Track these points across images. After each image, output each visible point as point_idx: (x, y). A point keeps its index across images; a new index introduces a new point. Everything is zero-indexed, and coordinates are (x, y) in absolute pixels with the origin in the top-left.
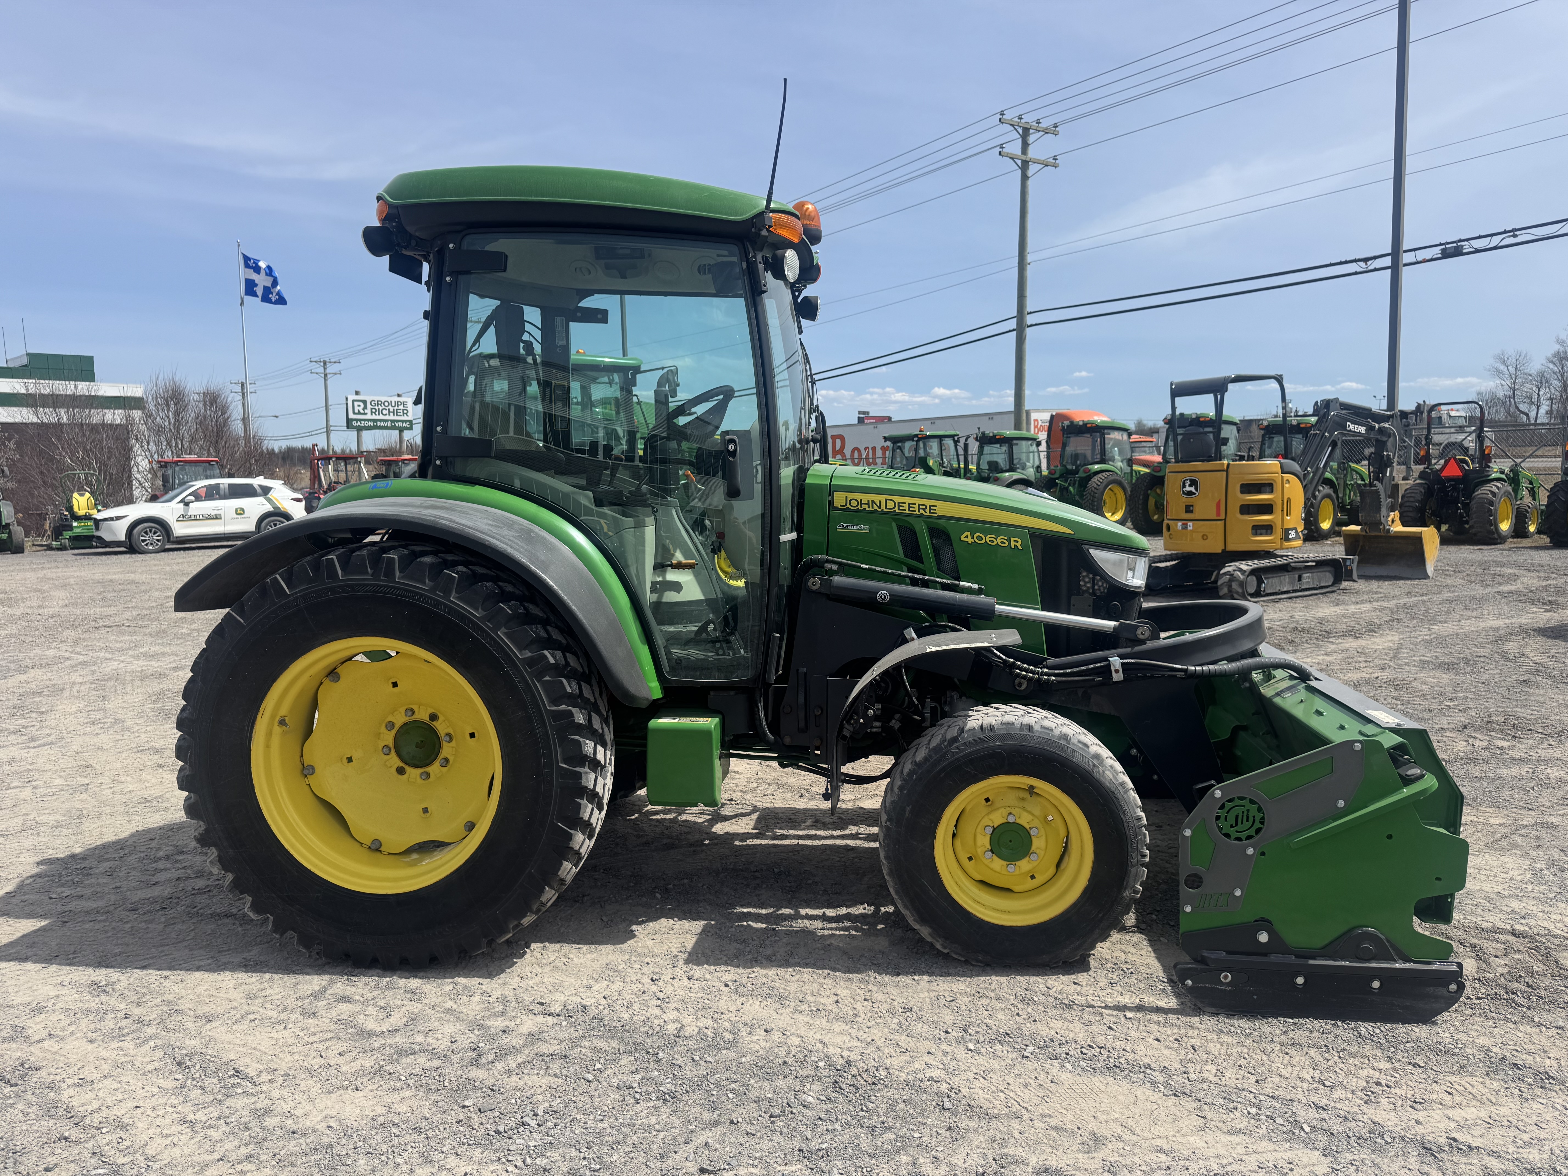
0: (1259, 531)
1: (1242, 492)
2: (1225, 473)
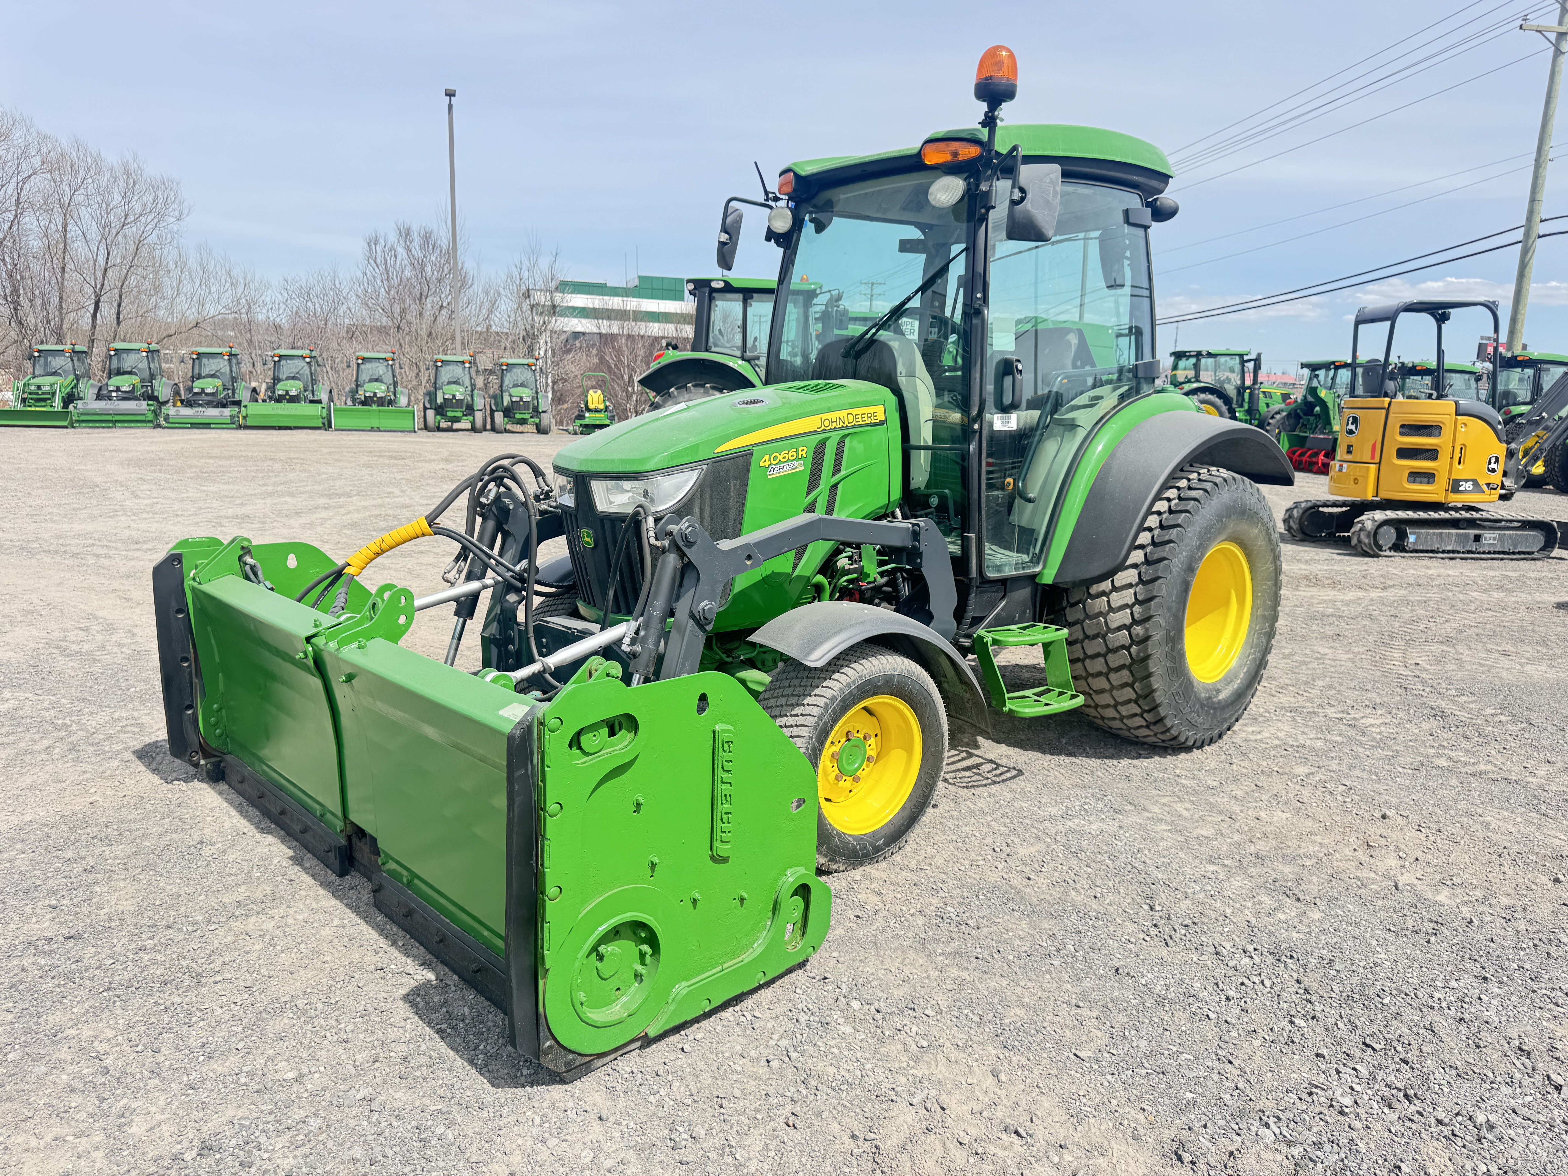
0: (1418, 479)
1: (1401, 434)
2: (1384, 412)
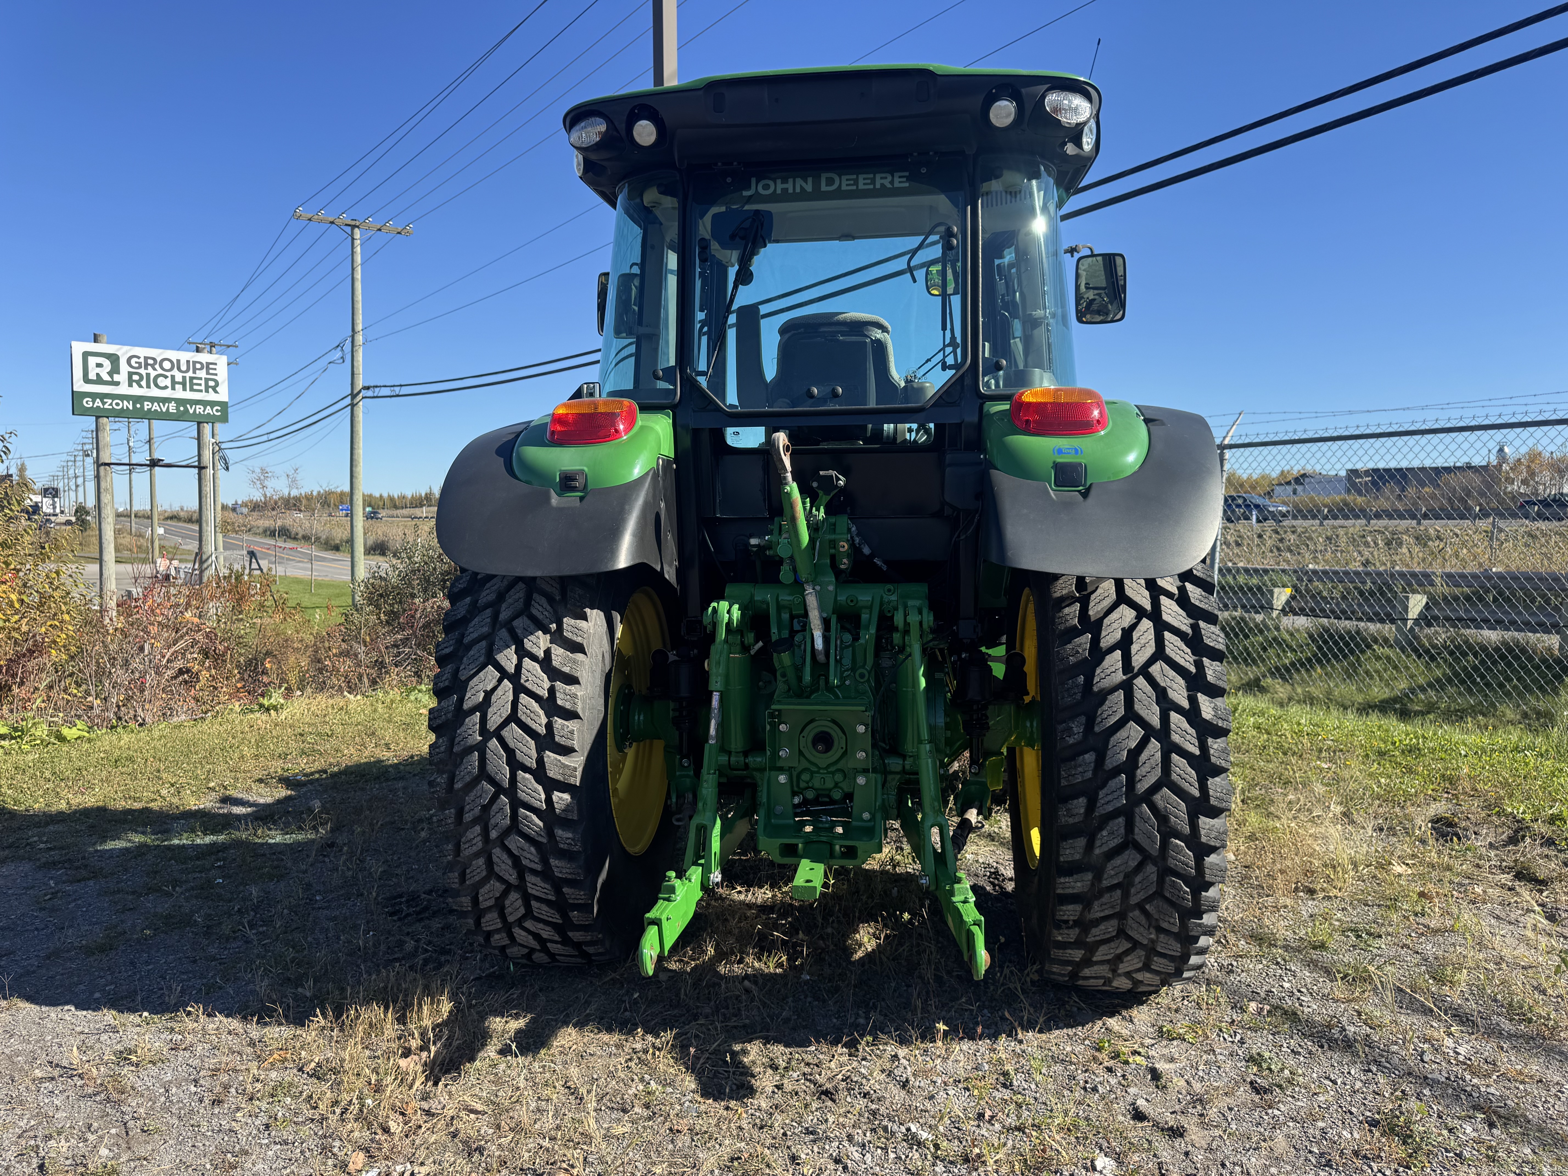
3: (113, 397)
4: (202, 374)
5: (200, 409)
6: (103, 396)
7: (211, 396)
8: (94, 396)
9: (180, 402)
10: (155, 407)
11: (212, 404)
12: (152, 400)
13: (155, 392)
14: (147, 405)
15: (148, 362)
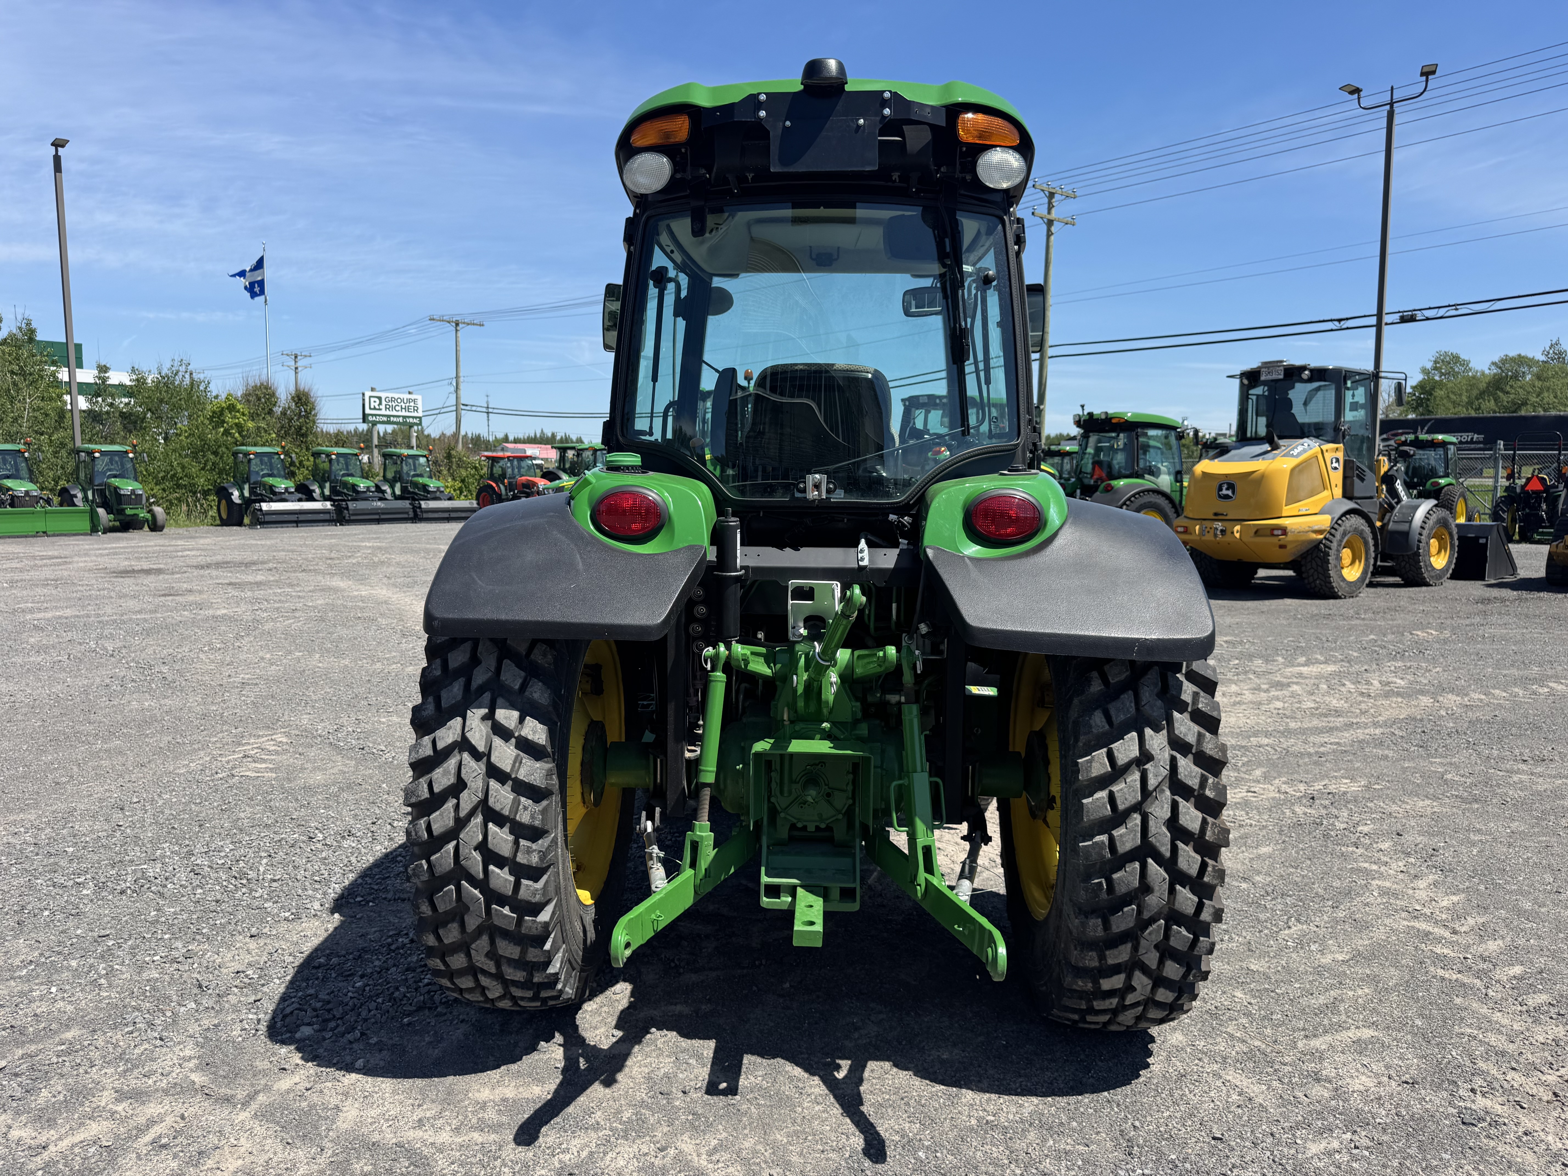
3: (379, 415)
4: (412, 404)
5: (411, 420)
6: (376, 415)
7: (415, 414)
8: (372, 415)
9: (404, 417)
10: (395, 419)
11: (416, 418)
12: (394, 416)
13: (394, 413)
14: (392, 419)
15: (393, 400)
